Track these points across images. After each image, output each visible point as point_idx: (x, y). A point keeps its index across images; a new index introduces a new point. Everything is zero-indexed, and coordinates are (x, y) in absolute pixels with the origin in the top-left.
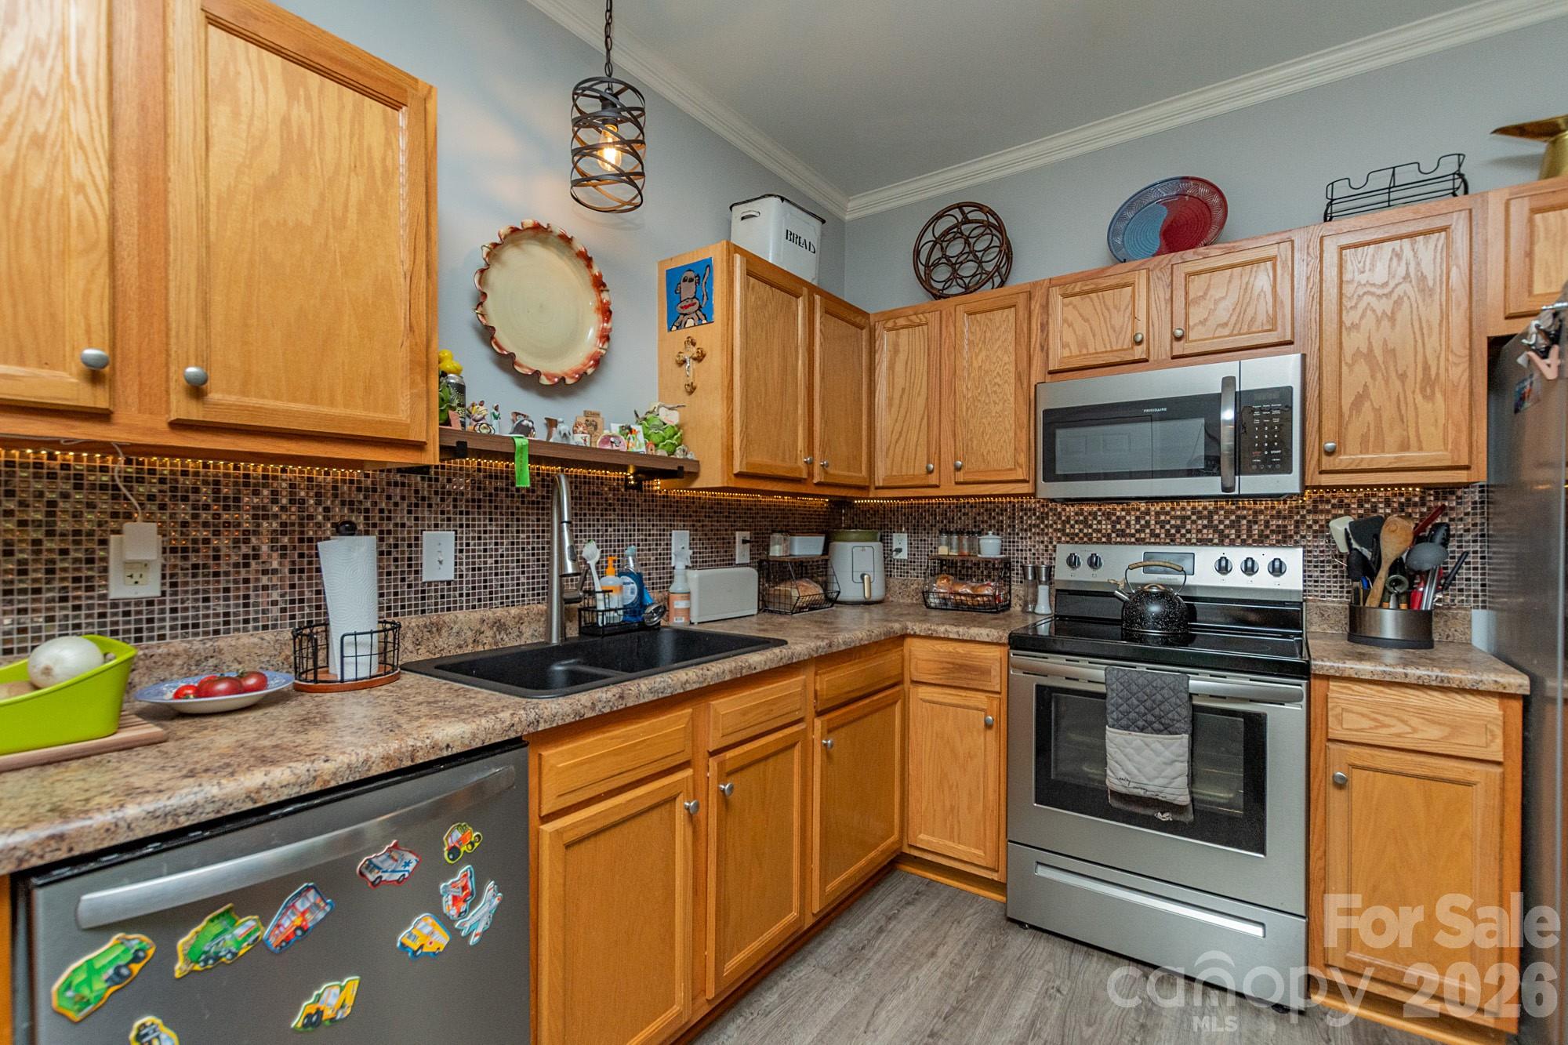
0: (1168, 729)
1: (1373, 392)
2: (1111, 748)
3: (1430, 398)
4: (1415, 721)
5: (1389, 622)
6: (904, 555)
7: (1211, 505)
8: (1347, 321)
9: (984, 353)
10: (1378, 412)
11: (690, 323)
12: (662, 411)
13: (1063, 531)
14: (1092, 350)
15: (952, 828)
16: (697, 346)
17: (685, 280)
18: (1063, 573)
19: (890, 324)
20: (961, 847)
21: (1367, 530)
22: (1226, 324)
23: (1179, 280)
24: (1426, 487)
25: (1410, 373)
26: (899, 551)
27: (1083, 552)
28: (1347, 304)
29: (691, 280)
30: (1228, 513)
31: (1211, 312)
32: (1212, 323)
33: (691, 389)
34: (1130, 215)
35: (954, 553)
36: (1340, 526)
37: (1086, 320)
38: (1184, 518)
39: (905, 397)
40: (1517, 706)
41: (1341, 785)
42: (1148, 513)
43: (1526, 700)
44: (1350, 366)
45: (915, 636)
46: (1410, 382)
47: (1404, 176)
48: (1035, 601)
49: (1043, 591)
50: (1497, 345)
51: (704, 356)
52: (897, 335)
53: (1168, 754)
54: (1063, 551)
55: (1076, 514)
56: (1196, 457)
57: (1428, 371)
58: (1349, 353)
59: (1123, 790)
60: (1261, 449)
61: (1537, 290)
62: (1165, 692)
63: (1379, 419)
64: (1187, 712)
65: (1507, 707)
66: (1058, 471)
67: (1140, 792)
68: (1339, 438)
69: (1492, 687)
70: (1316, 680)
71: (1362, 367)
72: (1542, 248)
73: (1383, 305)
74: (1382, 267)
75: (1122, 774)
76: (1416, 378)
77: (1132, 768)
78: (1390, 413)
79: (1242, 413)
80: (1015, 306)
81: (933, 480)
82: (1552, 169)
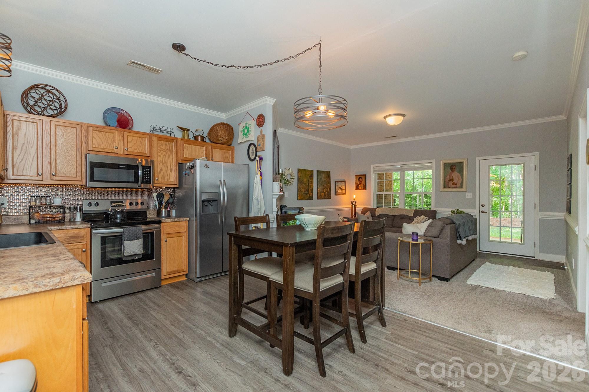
0: (138, 239)
1: (163, 169)
2: (125, 246)
3: (171, 172)
4: (176, 228)
5: (164, 213)
6: (5, 206)
7: (125, 189)
8: (159, 155)
9: (63, 140)
10: (164, 173)
13: (82, 196)
14: (102, 147)
18: (86, 208)
19: (16, 118)
21: (160, 196)
22: (136, 149)
23: (125, 136)
24: (166, 187)
25: (168, 167)
26: (3, 204)
28: (159, 151)
30: (129, 191)
31: (133, 145)
32: (133, 148)
34: (108, 113)
35: (38, 203)
36: (155, 195)
37: (101, 139)
38: (119, 193)
39: (24, 147)
40: (187, 222)
41: (166, 241)
43: (188, 221)
44: (159, 163)
46: (168, 168)
47: (165, 128)
48: (75, 218)
49: (78, 214)
50: (179, 164)
52: (20, 123)
53: (139, 243)
54: (86, 202)
55: (87, 191)
56: (132, 179)
57: (171, 166)
58: (159, 161)
59: (129, 255)
60: (146, 178)
61: (185, 156)
62: (138, 231)
63: (164, 174)
64: (142, 234)
65: (186, 223)
66: (95, 179)
67: (133, 254)
68: (158, 177)
69: (185, 220)
70: (162, 223)
71: (161, 164)
72: (185, 150)
73: (164, 153)
74: (164, 146)
75: (129, 251)
76: (169, 167)
77: (131, 249)
78: (165, 173)
79: (143, 170)
80: (76, 128)
81: (40, 178)
82: (184, 136)
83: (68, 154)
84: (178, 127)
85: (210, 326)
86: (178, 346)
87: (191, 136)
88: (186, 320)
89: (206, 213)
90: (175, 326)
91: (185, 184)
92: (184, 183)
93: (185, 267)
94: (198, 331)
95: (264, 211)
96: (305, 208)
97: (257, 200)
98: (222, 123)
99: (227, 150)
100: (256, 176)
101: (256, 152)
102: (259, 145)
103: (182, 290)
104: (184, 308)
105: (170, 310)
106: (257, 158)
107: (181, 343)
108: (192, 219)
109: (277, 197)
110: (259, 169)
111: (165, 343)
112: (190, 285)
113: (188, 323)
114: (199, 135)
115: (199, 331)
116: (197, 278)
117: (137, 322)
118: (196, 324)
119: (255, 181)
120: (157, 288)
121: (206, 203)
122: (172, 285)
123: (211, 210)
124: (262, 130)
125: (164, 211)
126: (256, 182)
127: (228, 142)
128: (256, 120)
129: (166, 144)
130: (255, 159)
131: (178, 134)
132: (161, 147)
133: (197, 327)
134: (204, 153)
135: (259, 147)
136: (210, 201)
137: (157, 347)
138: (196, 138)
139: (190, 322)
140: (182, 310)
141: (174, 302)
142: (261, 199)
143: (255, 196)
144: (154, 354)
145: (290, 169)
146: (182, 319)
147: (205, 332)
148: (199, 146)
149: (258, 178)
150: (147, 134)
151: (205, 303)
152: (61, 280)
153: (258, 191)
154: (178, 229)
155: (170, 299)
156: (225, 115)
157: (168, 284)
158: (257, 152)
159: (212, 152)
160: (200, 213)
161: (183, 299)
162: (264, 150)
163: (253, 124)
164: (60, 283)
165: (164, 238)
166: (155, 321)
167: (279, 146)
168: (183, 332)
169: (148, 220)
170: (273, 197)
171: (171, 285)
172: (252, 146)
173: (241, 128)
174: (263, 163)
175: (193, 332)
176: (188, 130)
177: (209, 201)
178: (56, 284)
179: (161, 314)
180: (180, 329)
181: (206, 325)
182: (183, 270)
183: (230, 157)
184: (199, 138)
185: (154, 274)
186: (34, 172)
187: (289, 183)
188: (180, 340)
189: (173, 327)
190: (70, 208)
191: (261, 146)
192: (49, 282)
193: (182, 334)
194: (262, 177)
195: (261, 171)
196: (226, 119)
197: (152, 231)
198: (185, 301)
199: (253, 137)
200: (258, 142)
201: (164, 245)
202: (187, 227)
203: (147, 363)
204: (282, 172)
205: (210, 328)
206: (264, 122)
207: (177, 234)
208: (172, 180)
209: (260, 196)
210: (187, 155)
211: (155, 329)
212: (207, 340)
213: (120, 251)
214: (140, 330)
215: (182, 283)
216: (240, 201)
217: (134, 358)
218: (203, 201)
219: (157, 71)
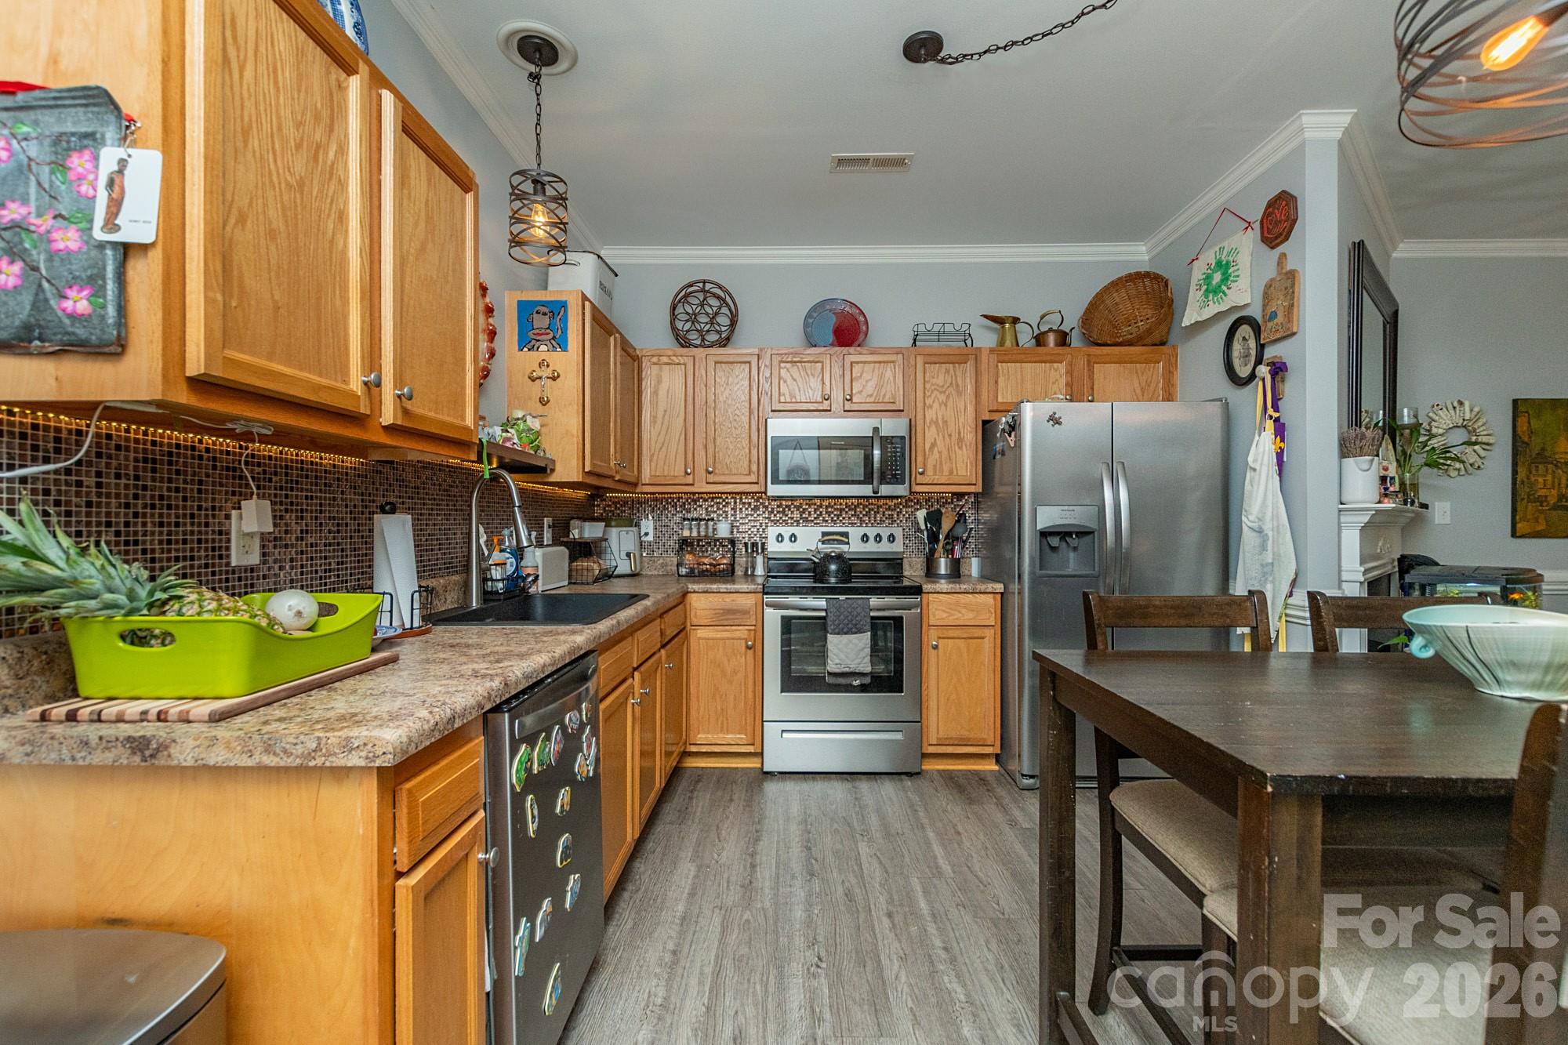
0: (860, 631)
1: (938, 443)
2: (830, 646)
3: (960, 448)
4: (964, 611)
5: (943, 566)
6: (650, 538)
7: (855, 502)
8: (927, 402)
9: (727, 391)
10: (940, 453)
11: (543, 348)
12: (529, 418)
13: (769, 518)
14: (798, 400)
15: (722, 724)
16: (551, 368)
17: (537, 312)
18: (773, 547)
19: (655, 360)
20: (730, 736)
21: (934, 518)
22: (871, 396)
23: (847, 366)
24: (954, 494)
25: (953, 434)
26: (646, 534)
27: (787, 531)
28: (928, 394)
29: (545, 314)
30: (865, 507)
31: (864, 387)
32: (864, 394)
33: (544, 402)
34: (815, 315)
35: (695, 534)
36: (921, 515)
37: (796, 380)
38: (841, 510)
39: (667, 417)
40: (1000, 596)
41: (936, 647)
42: (821, 506)
43: (1002, 594)
44: (928, 428)
45: (694, 592)
46: (953, 438)
47: (949, 328)
48: (754, 568)
49: (760, 560)
50: (985, 423)
51: (558, 376)
52: (661, 369)
53: (861, 645)
54: (773, 531)
55: (778, 506)
56: (859, 473)
57: (959, 433)
58: (928, 420)
59: (837, 671)
60: (891, 470)
61: (1000, 400)
62: (859, 610)
63: (941, 457)
64: (869, 620)
65: (995, 599)
66: (781, 478)
67: (847, 670)
68: (925, 466)
69: (990, 590)
70: (924, 595)
71: (933, 428)
72: (1001, 380)
73: (942, 397)
74: (941, 377)
75: (837, 661)
76: (955, 436)
77: (843, 656)
78: (945, 454)
79: (883, 449)
80: (749, 363)
81: (689, 480)
82: (1002, 343)
83: (734, 424)
84: (985, 316)
85: (992, 979)
86: (866, 1007)
87: (1025, 338)
88: (934, 915)
89: (1049, 572)
90: (893, 922)
91: (1002, 484)
92: (997, 480)
93: (990, 733)
94: (946, 979)
95: (1292, 576)
96: (1548, 575)
97: (1260, 531)
98: (1130, 275)
99: (1147, 361)
100: (1257, 438)
101: (1261, 348)
102: (1274, 315)
103: (971, 801)
104: (946, 868)
105: (907, 860)
106: (1263, 370)
107: (878, 1001)
108: (1011, 587)
109: (1366, 519)
110: (1270, 411)
111: (839, 974)
112: (1001, 792)
113: (932, 928)
114: (1051, 330)
115: (949, 982)
116: (1023, 775)
117: (816, 867)
118: (955, 945)
119: (1250, 459)
120: (909, 774)
121: (1055, 541)
122: (951, 778)
123: (1071, 562)
124: (1283, 256)
125: (943, 560)
126: (1255, 461)
127: (1149, 332)
128: (1257, 226)
129: (947, 371)
130: (1252, 376)
131: (985, 339)
132: (934, 381)
133: (953, 960)
134: (1064, 381)
135: (1270, 325)
136: (1070, 534)
137: (814, 976)
138: (1040, 340)
139: (938, 929)
140: (938, 872)
141: (931, 835)
142: (1277, 529)
143: (1251, 518)
144: (796, 997)
145: (1461, 403)
146: (923, 904)
147: (968, 995)
148: (1045, 362)
149: (1263, 447)
150: (898, 351)
151: (1014, 875)
152: (319, 744)
153: (1265, 495)
154: (971, 615)
155: (925, 821)
156: (1144, 248)
157: (944, 770)
158: (1263, 346)
159: (1091, 377)
160: (1032, 573)
161: (959, 833)
162: (1294, 334)
163: (1245, 246)
164: (319, 754)
165: (931, 637)
166: (854, 881)
167: (1396, 313)
168: (903, 959)
169: (906, 583)
170: (1343, 519)
171: (949, 777)
172: (1245, 330)
173: (1198, 272)
174: (1288, 388)
175: (933, 973)
176: (1015, 320)
177: (1064, 534)
178: (309, 754)
179: (881, 863)
180: (900, 942)
181: (980, 967)
182: (985, 740)
183: (1161, 385)
184: (1051, 339)
185: (899, 736)
186: (679, 470)
187: (1458, 465)
188: (884, 983)
189: (886, 922)
190: (746, 544)
191: (1280, 319)
192: (296, 744)
193: (896, 964)
194: (1282, 440)
195: (1277, 420)
196: (1150, 260)
197: (897, 613)
198: (960, 843)
199: (1244, 294)
200: (1265, 306)
201: (931, 658)
202: (999, 611)
203: (764, 1023)
204: (1413, 421)
205: (990, 988)
206: (1295, 221)
207: (968, 631)
208: (962, 472)
209: (1275, 517)
210: (1005, 396)
211: (842, 908)
212: (958, 1031)
213: (822, 656)
214: (809, 895)
215: (981, 778)
216: (1193, 532)
217: (749, 980)
218: (1044, 534)
219: (900, 162)
